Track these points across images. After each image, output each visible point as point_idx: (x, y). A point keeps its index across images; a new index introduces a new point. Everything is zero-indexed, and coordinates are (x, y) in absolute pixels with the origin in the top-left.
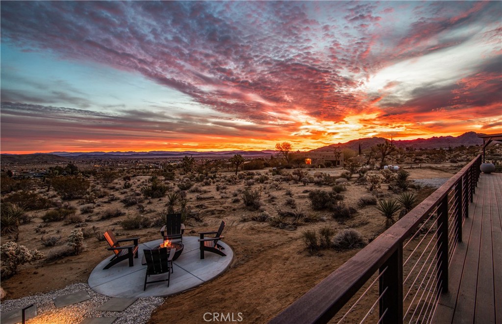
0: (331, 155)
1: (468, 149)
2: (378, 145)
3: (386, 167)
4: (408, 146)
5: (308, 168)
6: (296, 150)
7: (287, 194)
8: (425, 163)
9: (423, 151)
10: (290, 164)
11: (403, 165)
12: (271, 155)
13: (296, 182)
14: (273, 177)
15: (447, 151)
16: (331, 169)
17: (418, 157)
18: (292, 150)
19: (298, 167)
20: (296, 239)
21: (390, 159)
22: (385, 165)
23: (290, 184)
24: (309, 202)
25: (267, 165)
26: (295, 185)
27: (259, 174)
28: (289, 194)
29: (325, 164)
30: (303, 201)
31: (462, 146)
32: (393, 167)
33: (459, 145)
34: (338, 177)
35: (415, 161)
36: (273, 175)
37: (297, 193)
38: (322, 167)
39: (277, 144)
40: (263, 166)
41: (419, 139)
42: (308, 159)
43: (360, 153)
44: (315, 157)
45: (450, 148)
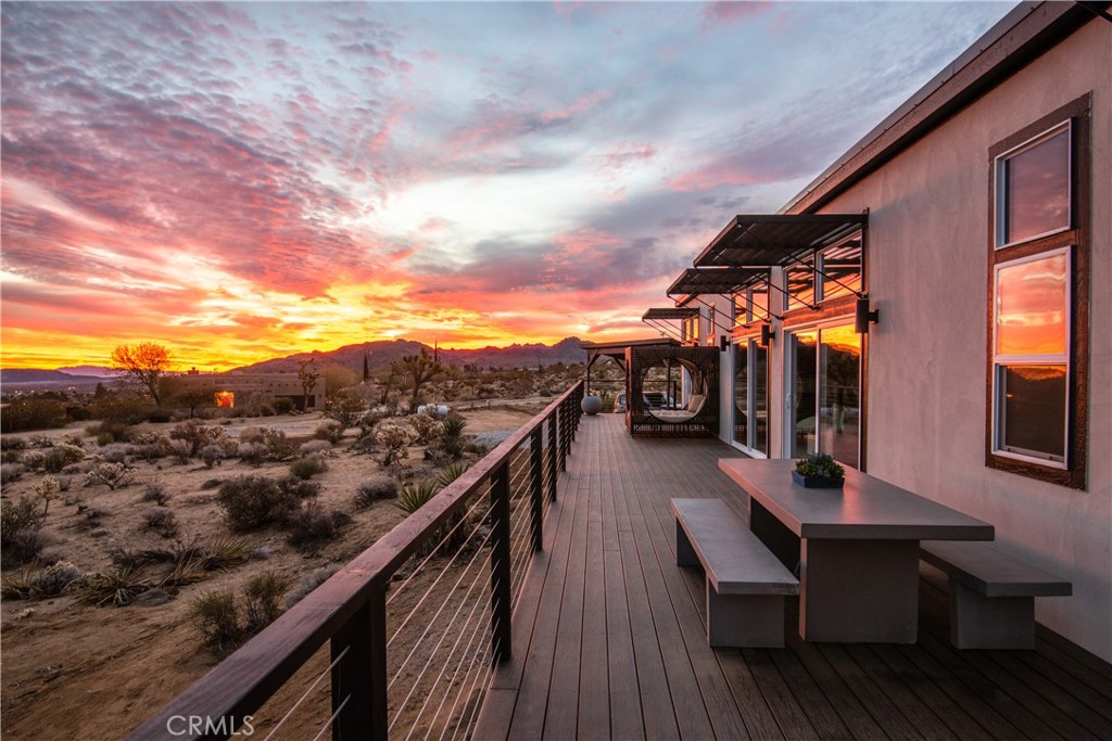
0: (293, 384)
1: (568, 371)
2: (405, 358)
3: (421, 408)
4: (468, 361)
5: (223, 419)
6: (185, 368)
7: (147, 499)
8: (497, 397)
9: (496, 374)
10: (165, 410)
11: (458, 403)
12: (97, 382)
13: (182, 458)
14: (99, 449)
15: (536, 372)
16: (292, 418)
17: (485, 386)
18: (173, 368)
19: (192, 416)
20: (172, 627)
21: (431, 391)
22: (420, 404)
23: (160, 468)
24: (221, 512)
25: (77, 415)
26: (180, 468)
27: (47, 444)
28: (157, 496)
29: (274, 406)
30: (201, 513)
31: (560, 364)
32: (437, 409)
33: (555, 361)
34: (306, 439)
35: (479, 393)
36: (102, 443)
37: (185, 492)
38: (267, 413)
39: (118, 350)
40: (64, 417)
41: (488, 347)
42: (225, 394)
43: (366, 376)
44: (243, 387)
45: (540, 366)
